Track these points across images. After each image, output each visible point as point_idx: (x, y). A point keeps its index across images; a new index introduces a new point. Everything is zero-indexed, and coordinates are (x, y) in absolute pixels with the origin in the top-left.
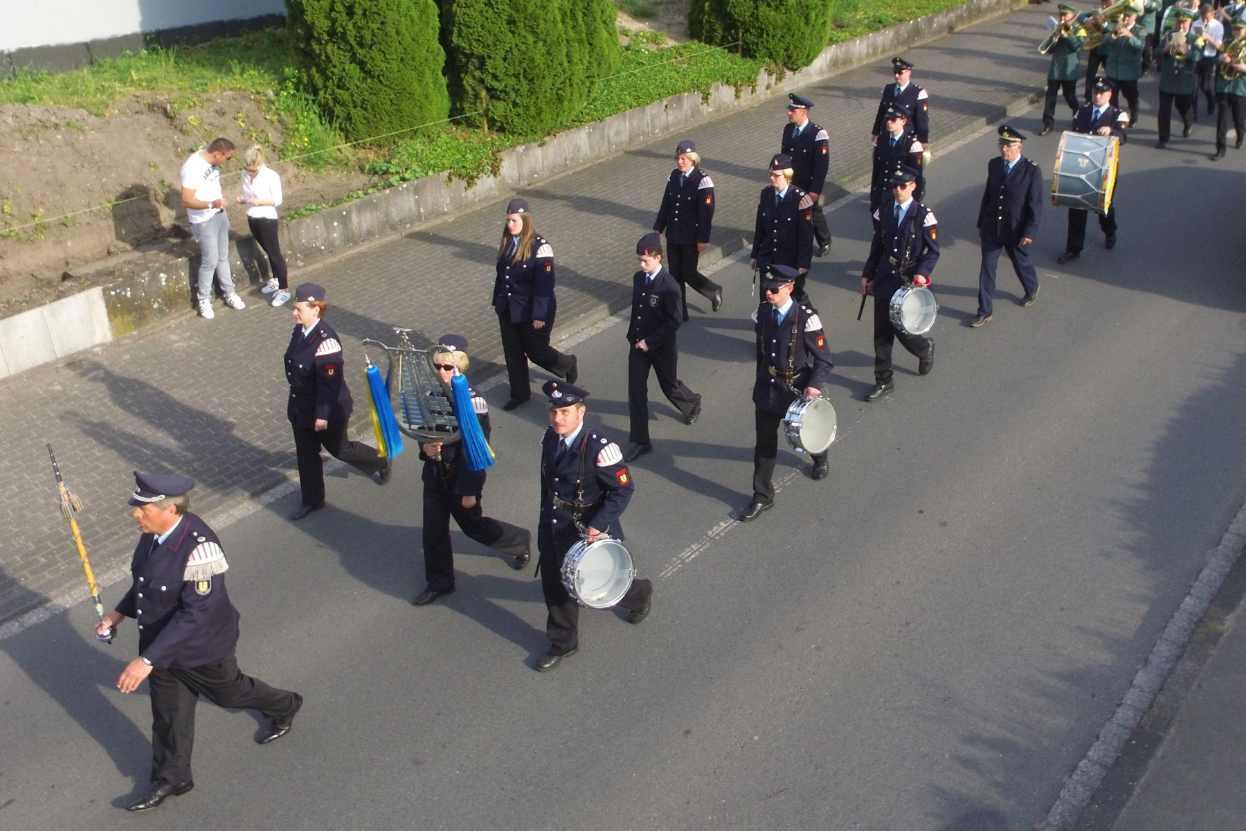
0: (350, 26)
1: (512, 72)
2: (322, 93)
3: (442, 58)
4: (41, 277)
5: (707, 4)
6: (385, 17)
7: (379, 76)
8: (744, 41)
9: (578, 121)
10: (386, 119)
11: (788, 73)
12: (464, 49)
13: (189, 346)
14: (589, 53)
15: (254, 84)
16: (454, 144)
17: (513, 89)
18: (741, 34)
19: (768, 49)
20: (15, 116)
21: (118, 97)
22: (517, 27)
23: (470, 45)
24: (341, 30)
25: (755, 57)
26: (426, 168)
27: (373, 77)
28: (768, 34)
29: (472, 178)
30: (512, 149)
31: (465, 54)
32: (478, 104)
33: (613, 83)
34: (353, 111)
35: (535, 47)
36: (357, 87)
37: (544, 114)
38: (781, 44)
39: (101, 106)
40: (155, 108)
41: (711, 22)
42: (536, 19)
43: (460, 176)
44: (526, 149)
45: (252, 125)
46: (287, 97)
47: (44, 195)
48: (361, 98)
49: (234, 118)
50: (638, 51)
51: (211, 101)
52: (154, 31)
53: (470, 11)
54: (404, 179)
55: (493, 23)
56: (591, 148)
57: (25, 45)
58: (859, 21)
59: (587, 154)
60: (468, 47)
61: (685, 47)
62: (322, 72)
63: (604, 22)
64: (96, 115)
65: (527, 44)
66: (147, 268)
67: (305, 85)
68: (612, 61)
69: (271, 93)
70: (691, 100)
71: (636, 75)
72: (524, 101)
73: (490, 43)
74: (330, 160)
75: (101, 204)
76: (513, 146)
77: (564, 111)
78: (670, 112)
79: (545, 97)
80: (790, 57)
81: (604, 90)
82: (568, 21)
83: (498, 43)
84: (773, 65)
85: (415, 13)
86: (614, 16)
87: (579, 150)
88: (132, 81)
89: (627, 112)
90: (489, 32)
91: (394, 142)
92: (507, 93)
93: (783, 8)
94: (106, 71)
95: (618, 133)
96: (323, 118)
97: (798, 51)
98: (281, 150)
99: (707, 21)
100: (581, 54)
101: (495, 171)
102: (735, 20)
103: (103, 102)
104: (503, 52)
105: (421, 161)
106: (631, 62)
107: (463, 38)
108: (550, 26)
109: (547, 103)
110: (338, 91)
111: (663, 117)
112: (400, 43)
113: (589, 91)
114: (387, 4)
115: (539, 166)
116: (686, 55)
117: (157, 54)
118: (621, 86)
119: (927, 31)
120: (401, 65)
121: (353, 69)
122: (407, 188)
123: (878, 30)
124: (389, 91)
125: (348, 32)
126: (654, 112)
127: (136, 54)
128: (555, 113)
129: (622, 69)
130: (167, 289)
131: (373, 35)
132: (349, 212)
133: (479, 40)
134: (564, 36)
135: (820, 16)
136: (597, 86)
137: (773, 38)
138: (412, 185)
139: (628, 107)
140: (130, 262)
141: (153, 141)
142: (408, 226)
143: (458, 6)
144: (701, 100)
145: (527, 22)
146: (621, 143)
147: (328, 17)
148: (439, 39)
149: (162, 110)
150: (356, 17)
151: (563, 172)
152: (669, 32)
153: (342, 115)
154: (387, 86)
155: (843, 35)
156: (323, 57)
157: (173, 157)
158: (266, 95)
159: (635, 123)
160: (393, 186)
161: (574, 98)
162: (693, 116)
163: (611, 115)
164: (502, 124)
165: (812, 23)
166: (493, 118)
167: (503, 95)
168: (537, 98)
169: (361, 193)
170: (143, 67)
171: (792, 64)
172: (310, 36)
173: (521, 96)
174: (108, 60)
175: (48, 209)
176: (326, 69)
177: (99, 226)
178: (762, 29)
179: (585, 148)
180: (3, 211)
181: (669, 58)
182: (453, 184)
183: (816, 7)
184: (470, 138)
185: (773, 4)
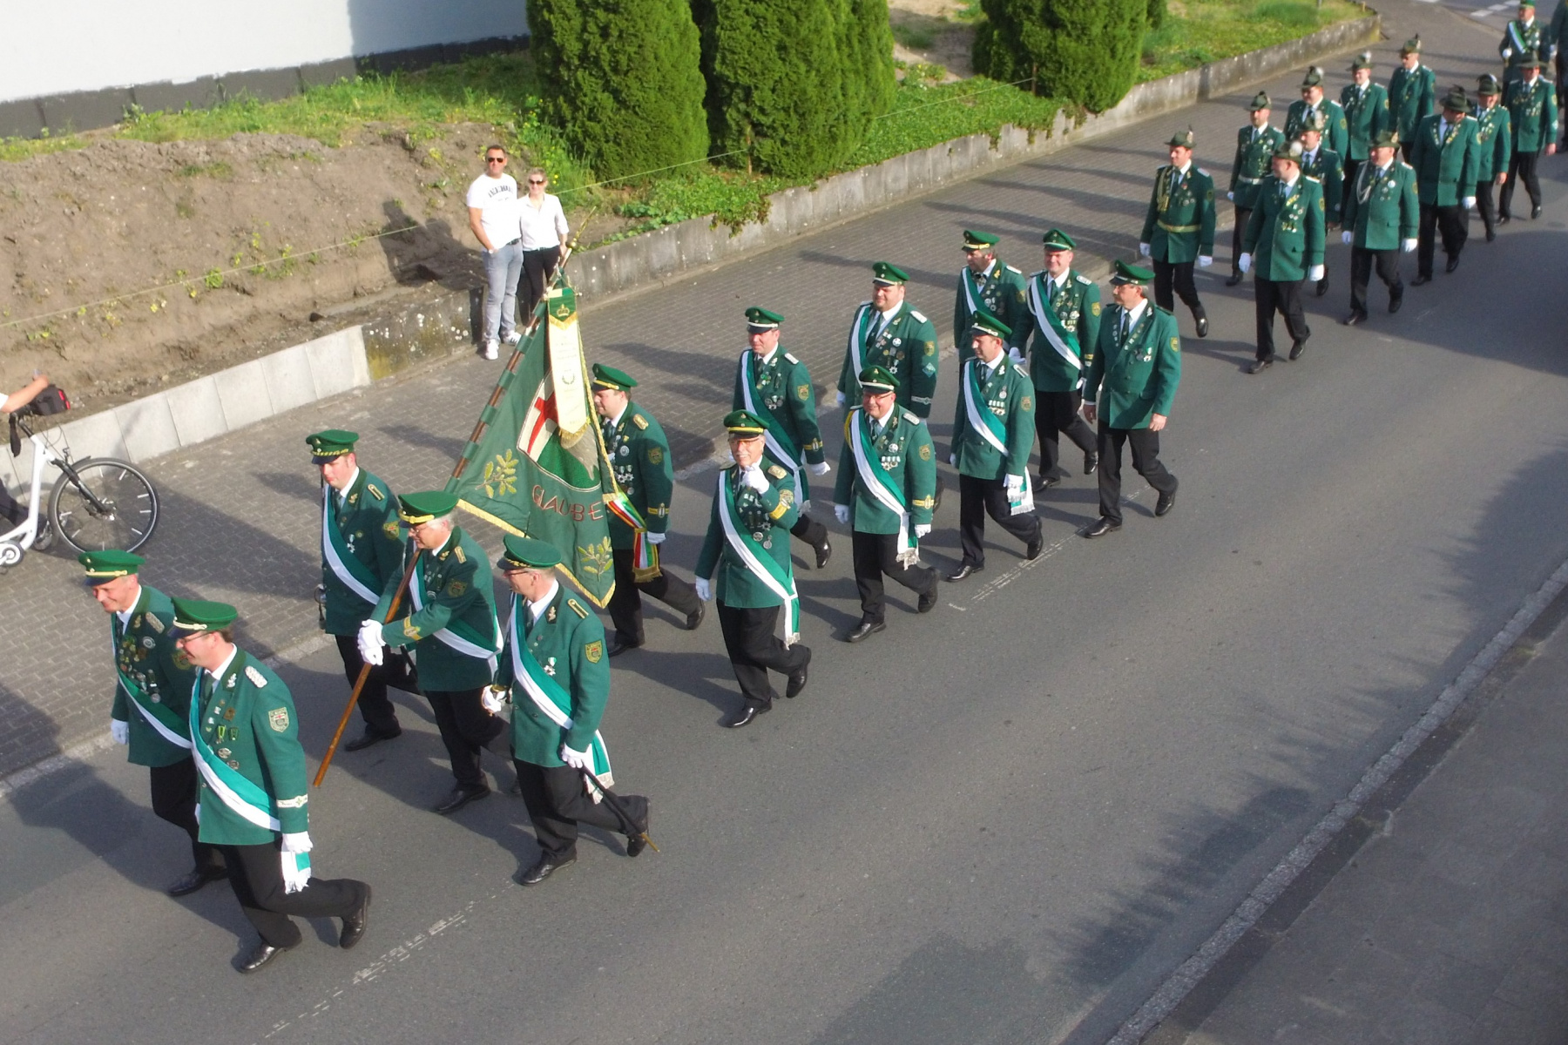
0: (604, 50)
1: (781, 104)
2: (570, 125)
3: (702, 88)
4: (289, 317)
5: (996, 33)
6: (643, 40)
7: (634, 107)
8: (1039, 77)
9: (852, 165)
10: (642, 156)
11: (1090, 116)
12: (728, 77)
13: (453, 390)
14: (865, 86)
15: (494, 115)
16: (717, 185)
17: (782, 125)
18: (1035, 69)
19: (1067, 86)
20: (250, 145)
21: (346, 127)
22: (788, 53)
23: (736, 73)
24: (593, 53)
25: (1052, 96)
26: (689, 210)
27: (627, 108)
28: (1067, 69)
29: (738, 224)
30: (780, 192)
31: (728, 84)
32: (742, 141)
33: (889, 123)
34: (605, 146)
35: (808, 77)
36: (610, 119)
37: (815, 154)
38: (1082, 81)
39: (333, 137)
40: (393, 139)
41: (1000, 54)
42: (808, 44)
43: (725, 220)
44: (796, 194)
46: (530, 130)
47: (288, 230)
48: (613, 131)
50: (915, 87)
51: (451, 132)
52: (367, 55)
53: (736, 34)
54: (665, 222)
55: (761, 48)
56: (867, 196)
58: (1173, 57)
59: (861, 202)
60: (732, 76)
61: (969, 83)
62: (571, 101)
63: (880, 51)
64: (330, 146)
65: (799, 73)
66: (402, 309)
67: (550, 116)
68: (888, 96)
69: (513, 125)
70: (978, 144)
71: (914, 114)
72: (794, 139)
73: (757, 71)
74: (581, 201)
75: (346, 240)
76: (782, 189)
77: (837, 152)
78: (955, 157)
79: (817, 135)
80: (1092, 97)
81: (879, 130)
82: (844, 48)
84: (1072, 106)
85: (674, 36)
86: (889, 46)
87: (852, 198)
89: (907, 156)
90: (757, 58)
91: (650, 182)
92: (775, 130)
93: (1085, 39)
94: (321, 100)
95: (896, 180)
96: (572, 154)
97: (1102, 89)
99: (997, 53)
100: (856, 86)
101: (762, 217)
102: (1029, 52)
103: (333, 132)
104: (771, 83)
105: (683, 202)
107: (727, 65)
108: (824, 53)
109: (819, 142)
110: (588, 123)
111: (947, 163)
112: (658, 70)
113: (865, 130)
114: (646, 25)
115: (809, 214)
116: (971, 92)
117: (375, 81)
118: (899, 126)
119: (1254, 70)
120: (659, 95)
121: (606, 99)
122: (669, 232)
123: (1189, 69)
124: (645, 124)
125: (602, 56)
127: (350, 81)
128: (828, 154)
129: (898, 107)
130: (423, 331)
131: (630, 59)
132: (608, 256)
133: (744, 68)
134: (839, 66)
135: (1129, 49)
136: (872, 125)
137: (1073, 74)
138: (674, 229)
139: (907, 150)
140: (382, 303)
141: (394, 175)
142: (669, 274)
143: (722, 28)
144: (989, 145)
145: (799, 48)
146: (900, 191)
147: (579, 39)
148: (700, 66)
149: (400, 142)
150: (611, 39)
151: (835, 221)
152: (949, 65)
153: (593, 151)
154: (642, 118)
155: (1153, 73)
156: (573, 85)
157: (415, 191)
158: (508, 128)
159: (915, 168)
160: (654, 229)
161: (849, 137)
162: (979, 163)
163: (888, 158)
164: (768, 163)
165: (1119, 57)
166: (758, 157)
167: (770, 132)
168: (808, 136)
169: (620, 235)
171: (1094, 105)
172: (558, 60)
173: (791, 133)
174: (321, 87)
175: (294, 245)
176: (576, 98)
177: (345, 264)
178: (1061, 64)
179: (860, 195)
180: (250, 245)
181: (951, 95)
182: (717, 230)
183: (1124, 38)
184: (733, 179)
185: (1074, 33)
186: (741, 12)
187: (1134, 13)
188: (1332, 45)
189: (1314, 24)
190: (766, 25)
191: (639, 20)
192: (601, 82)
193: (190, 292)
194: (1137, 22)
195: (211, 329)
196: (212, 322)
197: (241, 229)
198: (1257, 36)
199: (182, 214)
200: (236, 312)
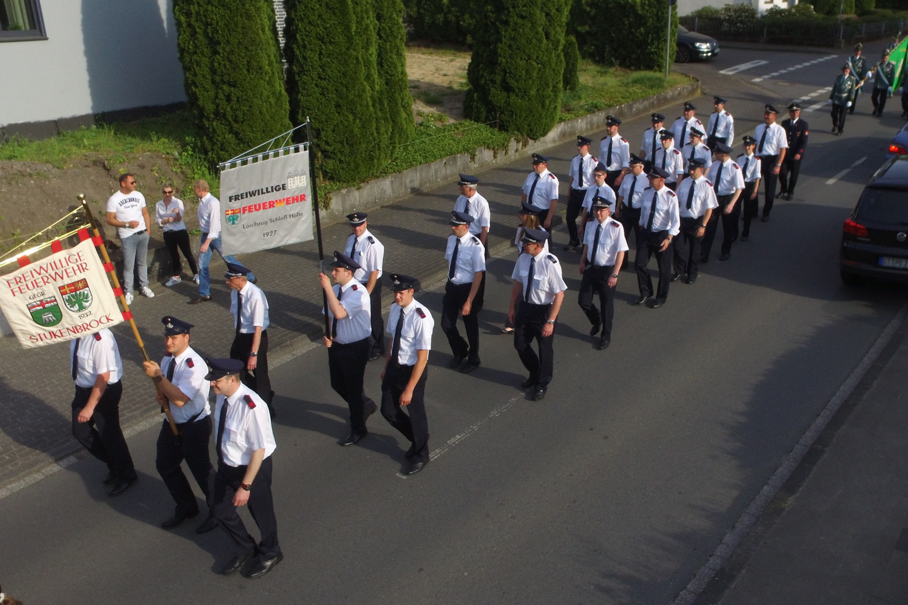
0: (229, 109)
1: (339, 139)
2: (210, 153)
5: (475, 95)
6: (252, 103)
7: (248, 142)
8: (500, 120)
9: (385, 173)
11: (531, 142)
14: (392, 127)
15: (165, 148)
17: (339, 151)
18: (498, 115)
19: (516, 125)
20: (3, 168)
21: (73, 156)
22: (342, 109)
24: (222, 111)
25: (508, 131)
27: (244, 143)
28: (516, 115)
30: (338, 191)
33: (410, 148)
35: (354, 123)
36: (234, 150)
37: (360, 168)
38: (526, 122)
39: (62, 162)
40: (98, 163)
41: (478, 107)
42: (354, 104)
44: (348, 192)
45: (163, 175)
46: (187, 156)
47: (20, 220)
49: (152, 171)
50: (428, 127)
51: (136, 159)
52: (101, 112)
53: (310, 99)
55: (325, 106)
56: (393, 191)
57: (13, 121)
58: (581, 107)
59: (390, 195)
61: (460, 124)
62: (210, 139)
63: (404, 107)
64: (58, 168)
65: (349, 121)
67: (199, 148)
68: (409, 133)
69: (176, 154)
70: (462, 160)
71: (425, 142)
72: (347, 159)
73: (323, 120)
76: (339, 189)
77: (374, 166)
78: (448, 167)
79: (361, 157)
80: (531, 131)
81: (403, 152)
82: (377, 105)
83: (329, 120)
84: (520, 136)
85: (272, 100)
86: (410, 103)
87: (385, 192)
88: (85, 146)
89: (418, 168)
90: (323, 113)
92: (335, 154)
93: (527, 98)
94: (68, 140)
95: (412, 181)
96: (211, 171)
97: (537, 126)
98: (183, 192)
99: (476, 106)
100: (386, 130)
101: (327, 207)
102: (494, 106)
103: (63, 159)
104: (332, 126)
106: (422, 133)
108: (364, 108)
109: (363, 161)
110: (220, 152)
111: (443, 171)
112: (262, 120)
113: (392, 153)
114: (253, 94)
115: (357, 203)
116: (461, 129)
117: (103, 128)
118: (415, 149)
119: (628, 113)
120: (263, 135)
121: (229, 136)
123: (594, 112)
125: (227, 113)
126: (437, 167)
127: (89, 128)
128: (368, 167)
129: (416, 138)
131: (244, 114)
133: (316, 118)
134: (374, 115)
135: (552, 103)
136: (397, 149)
137: (520, 118)
139: (419, 164)
141: (96, 186)
143: (302, 95)
144: (469, 160)
145: (348, 106)
146: (414, 188)
147: (214, 103)
148: (289, 118)
149: (102, 165)
150: (232, 102)
151: (374, 207)
152: (450, 114)
155: (569, 116)
156: (211, 130)
158: (173, 155)
159: (424, 174)
161: (382, 157)
163: (406, 169)
164: (332, 174)
165: (547, 107)
166: (326, 171)
167: (332, 155)
168: (356, 157)
170: (93, 136)
171: (533, 135)
172: (201, 115)
173: (345, 156)
174: (70, 132)
175: (23, 230)
176: (213, 137)
178: (512, 112)
179: (389, 191)
181: (449, 131)
183: (550, 97)
185: (519, 95)
186: (313, 86)
187: (554, 82)
188: (673, 98)
189: (663, 87)
190: (328, 93)
191: (249, 91)
192: (228, 128)
194: (557, 87)
198: (630, 94)
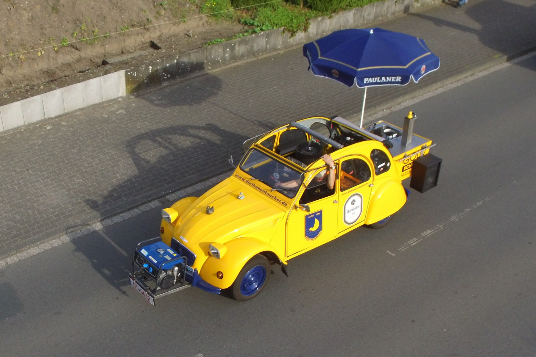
4: (94, 61)
9: (349, 7)
16: (286, 13)
26: (272, 24)
29: (294, 32)
30: (315, 18)
43: (289, 30)
44: (322, 19)
47: (97, 22)
54: (262, 30)
56: (354, 21)
66: (143, 63)
78: (398, 5)
87: (348, 22)
89: (376, 4)
91: (256, 8)
95: (369, 15)
98: (201, 8)
101: (305, 30)
105: (270, 20)
111: (394, 7)
115: (327, 29)
122: (263, 34)
126: (389, 4)
130: (151, 74)
132: (235, 44)
138: (266, 33)
140: (134, 58)
142: (261, 54)
146: (370, 20)
157: (152, 7)
159: (379, 9)
160: (256, 33)
163: (367, 4)
164: (311, 4)
166: (306, 0)
169: (241, 35)
177: (120, 39)
179: (351, 21)
180: (81, 28)
182: (285, 35)
184: (294, 10)
193: (54, 48)
195: (61, 64)
196: (62, 62)
197: (78, 20)
199: (54, 11)
200: (72, 58)
